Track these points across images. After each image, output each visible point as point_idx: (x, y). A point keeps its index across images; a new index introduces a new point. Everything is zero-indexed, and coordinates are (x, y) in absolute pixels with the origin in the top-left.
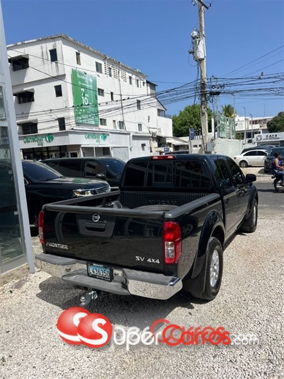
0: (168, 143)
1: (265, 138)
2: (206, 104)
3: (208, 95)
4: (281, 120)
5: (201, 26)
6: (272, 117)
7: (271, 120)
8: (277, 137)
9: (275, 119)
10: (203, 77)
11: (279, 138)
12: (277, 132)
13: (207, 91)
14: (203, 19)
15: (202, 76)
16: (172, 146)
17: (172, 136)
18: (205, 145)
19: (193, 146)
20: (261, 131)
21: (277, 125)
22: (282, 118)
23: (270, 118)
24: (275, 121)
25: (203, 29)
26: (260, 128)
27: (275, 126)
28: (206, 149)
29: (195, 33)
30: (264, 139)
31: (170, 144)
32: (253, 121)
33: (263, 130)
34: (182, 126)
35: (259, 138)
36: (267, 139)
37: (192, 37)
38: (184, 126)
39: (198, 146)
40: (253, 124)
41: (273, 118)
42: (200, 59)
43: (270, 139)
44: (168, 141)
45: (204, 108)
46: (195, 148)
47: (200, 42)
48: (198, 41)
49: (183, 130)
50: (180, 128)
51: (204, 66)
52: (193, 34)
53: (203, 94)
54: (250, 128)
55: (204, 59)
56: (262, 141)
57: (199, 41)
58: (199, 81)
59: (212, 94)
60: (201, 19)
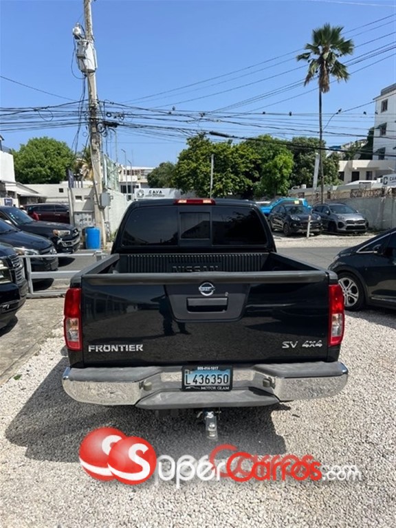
0: (9, 192)
1: (147, 194)
2: (97, 137)
3: (101, 124)
4: (163, 173)
5: (87, 22)
6: (152, 168)
7: (151, 172)
8: (163, 194)
9: (156, 171)
10: (92, 97)
11: (163, 196)
12: (161, 187)
13: (98, 119)
14: (90, 13)
15: (90, 96)
16: (16, 196)
17: (15, 181)
18: (99, 196)
19: (75, 198)
20: (139, 185)
21: (160, 179)
22: (164, 171)
23: (150, 169)
24: (156, 173)
25: (91, 27)
26: (138, 181)
27: (157, 181)
28: (101, 202)
29: (79, 31)
30: (146, 196)
31: (12, 193)
32: (128, 171)
33: (141, 183)
34: (26, 167)
35: (141, 194)
36: (150, 196)
37: (73, 34)
38: (30, 167)
39: (83, 198)
40: (128, 174)
41: (154, 170)
42: (88, 70)
43: (154, 195)
44: (8, 188)
45: (96, 143)
46: (79, 201)
47: (89, 45)
48: (85, 43)
49: (28, 174)
50: (23, 170)
51: (93, 82)
52: (76, 30)
53: (93, 123)
54: (124, 180)
55: (94, 71)
56: (144, 198)
57: (87, 44)
58: (87, 102)
59: (106, 124)
60: (87, 12)
